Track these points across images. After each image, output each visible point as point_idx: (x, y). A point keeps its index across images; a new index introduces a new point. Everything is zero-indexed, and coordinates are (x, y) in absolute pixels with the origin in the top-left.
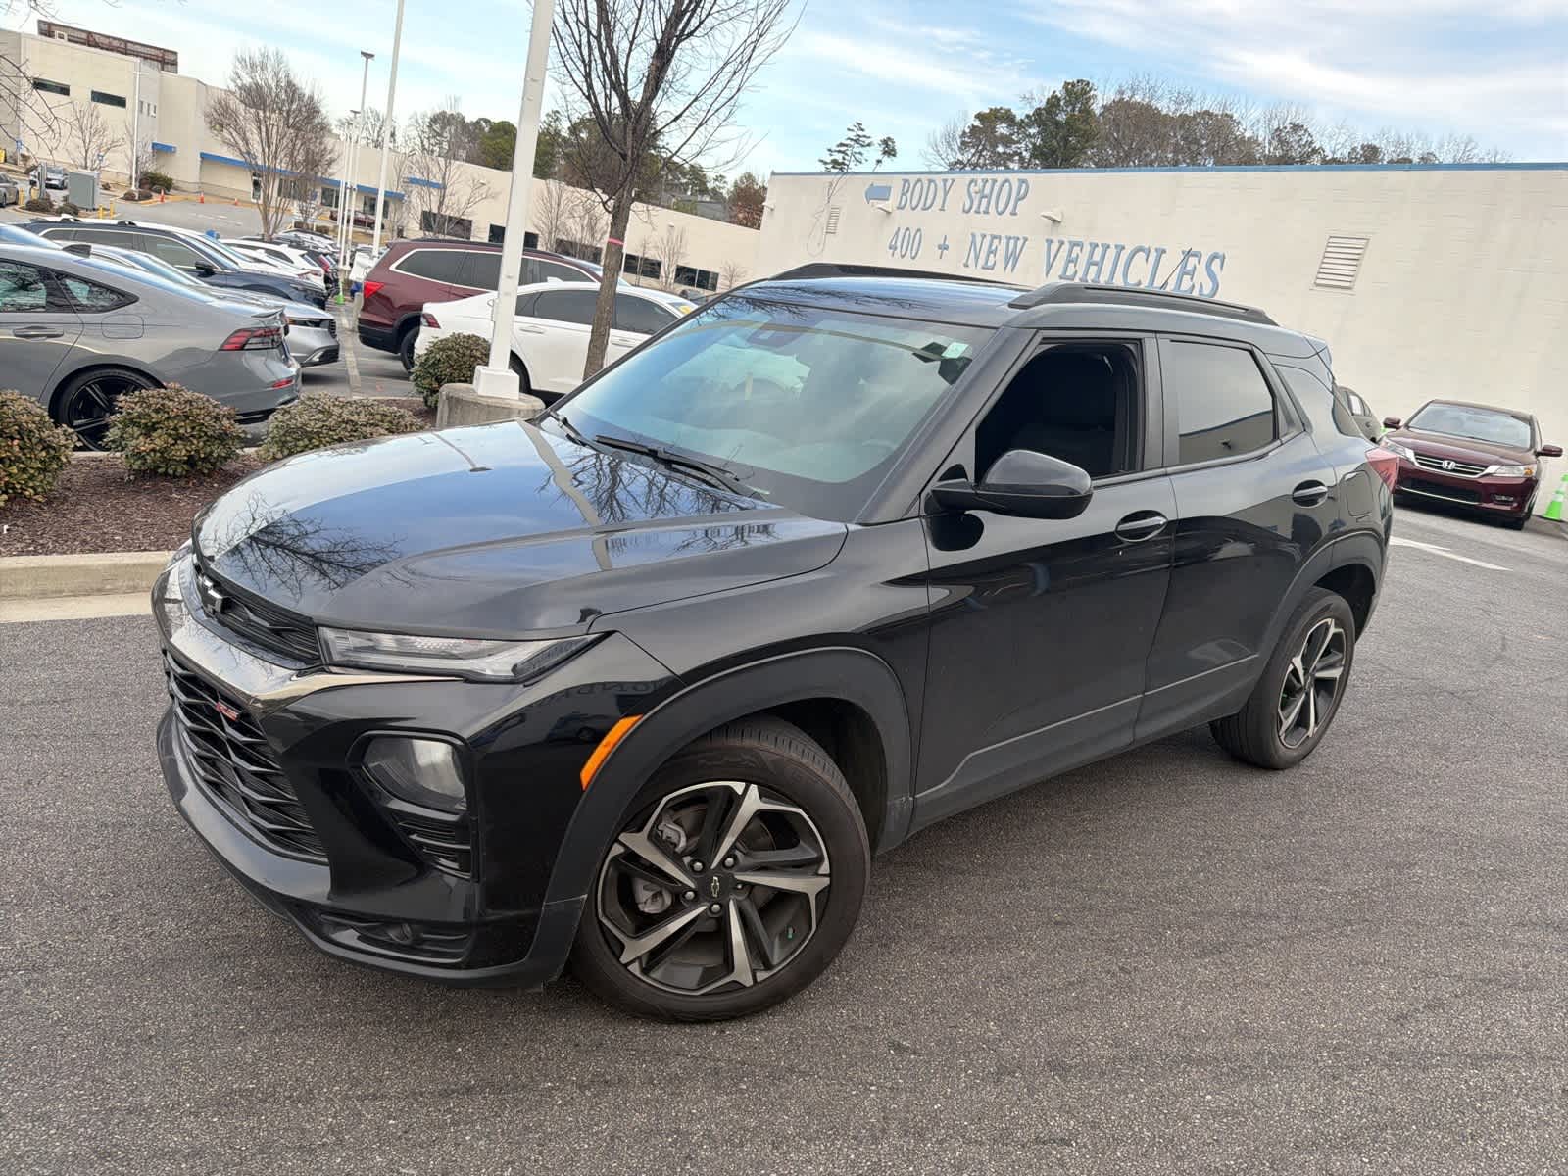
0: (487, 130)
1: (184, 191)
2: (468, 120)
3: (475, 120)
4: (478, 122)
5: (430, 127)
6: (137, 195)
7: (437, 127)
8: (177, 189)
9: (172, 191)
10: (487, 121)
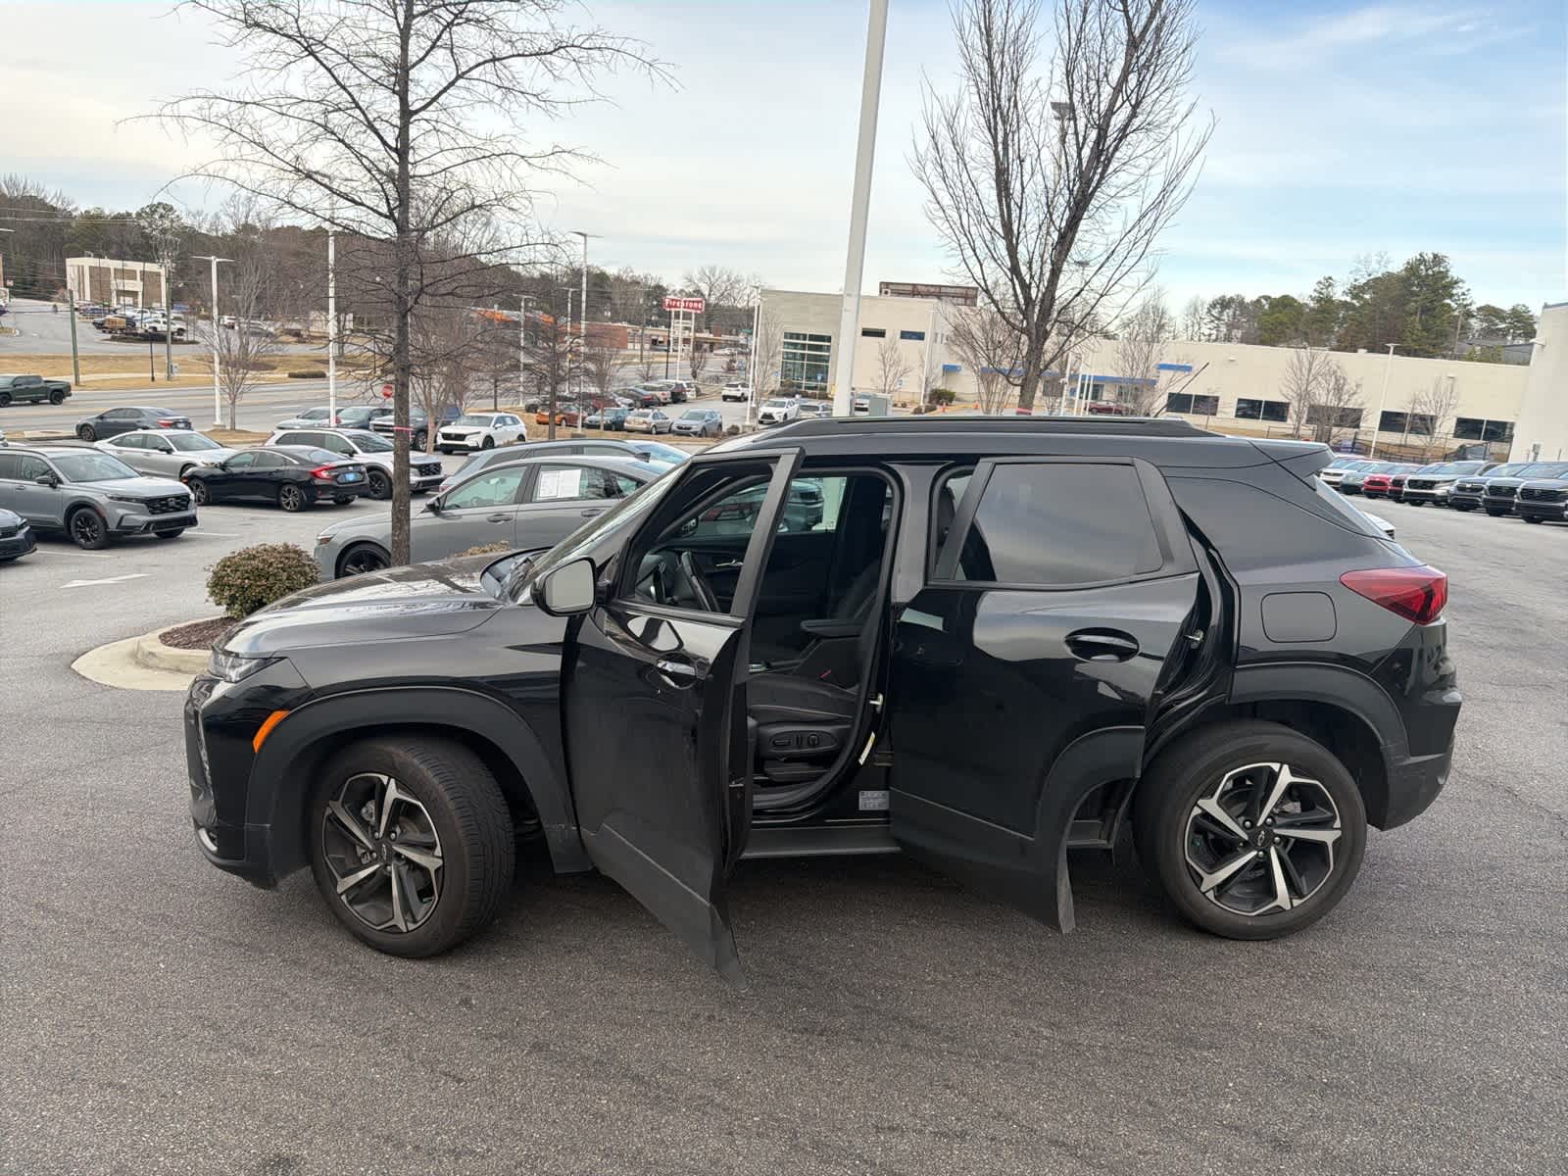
0: (1267, 307)
1: (964, 401)
2: (1247, 300)
3: (1255, 298)
4: (1258, 301)
5: (1209, 311)
6: (924, 409)
7: (1215, 312)
8: (959, 400)
9: (954, 403)
10: (1267, 298)
